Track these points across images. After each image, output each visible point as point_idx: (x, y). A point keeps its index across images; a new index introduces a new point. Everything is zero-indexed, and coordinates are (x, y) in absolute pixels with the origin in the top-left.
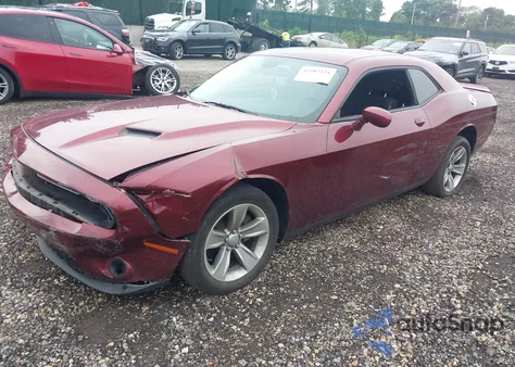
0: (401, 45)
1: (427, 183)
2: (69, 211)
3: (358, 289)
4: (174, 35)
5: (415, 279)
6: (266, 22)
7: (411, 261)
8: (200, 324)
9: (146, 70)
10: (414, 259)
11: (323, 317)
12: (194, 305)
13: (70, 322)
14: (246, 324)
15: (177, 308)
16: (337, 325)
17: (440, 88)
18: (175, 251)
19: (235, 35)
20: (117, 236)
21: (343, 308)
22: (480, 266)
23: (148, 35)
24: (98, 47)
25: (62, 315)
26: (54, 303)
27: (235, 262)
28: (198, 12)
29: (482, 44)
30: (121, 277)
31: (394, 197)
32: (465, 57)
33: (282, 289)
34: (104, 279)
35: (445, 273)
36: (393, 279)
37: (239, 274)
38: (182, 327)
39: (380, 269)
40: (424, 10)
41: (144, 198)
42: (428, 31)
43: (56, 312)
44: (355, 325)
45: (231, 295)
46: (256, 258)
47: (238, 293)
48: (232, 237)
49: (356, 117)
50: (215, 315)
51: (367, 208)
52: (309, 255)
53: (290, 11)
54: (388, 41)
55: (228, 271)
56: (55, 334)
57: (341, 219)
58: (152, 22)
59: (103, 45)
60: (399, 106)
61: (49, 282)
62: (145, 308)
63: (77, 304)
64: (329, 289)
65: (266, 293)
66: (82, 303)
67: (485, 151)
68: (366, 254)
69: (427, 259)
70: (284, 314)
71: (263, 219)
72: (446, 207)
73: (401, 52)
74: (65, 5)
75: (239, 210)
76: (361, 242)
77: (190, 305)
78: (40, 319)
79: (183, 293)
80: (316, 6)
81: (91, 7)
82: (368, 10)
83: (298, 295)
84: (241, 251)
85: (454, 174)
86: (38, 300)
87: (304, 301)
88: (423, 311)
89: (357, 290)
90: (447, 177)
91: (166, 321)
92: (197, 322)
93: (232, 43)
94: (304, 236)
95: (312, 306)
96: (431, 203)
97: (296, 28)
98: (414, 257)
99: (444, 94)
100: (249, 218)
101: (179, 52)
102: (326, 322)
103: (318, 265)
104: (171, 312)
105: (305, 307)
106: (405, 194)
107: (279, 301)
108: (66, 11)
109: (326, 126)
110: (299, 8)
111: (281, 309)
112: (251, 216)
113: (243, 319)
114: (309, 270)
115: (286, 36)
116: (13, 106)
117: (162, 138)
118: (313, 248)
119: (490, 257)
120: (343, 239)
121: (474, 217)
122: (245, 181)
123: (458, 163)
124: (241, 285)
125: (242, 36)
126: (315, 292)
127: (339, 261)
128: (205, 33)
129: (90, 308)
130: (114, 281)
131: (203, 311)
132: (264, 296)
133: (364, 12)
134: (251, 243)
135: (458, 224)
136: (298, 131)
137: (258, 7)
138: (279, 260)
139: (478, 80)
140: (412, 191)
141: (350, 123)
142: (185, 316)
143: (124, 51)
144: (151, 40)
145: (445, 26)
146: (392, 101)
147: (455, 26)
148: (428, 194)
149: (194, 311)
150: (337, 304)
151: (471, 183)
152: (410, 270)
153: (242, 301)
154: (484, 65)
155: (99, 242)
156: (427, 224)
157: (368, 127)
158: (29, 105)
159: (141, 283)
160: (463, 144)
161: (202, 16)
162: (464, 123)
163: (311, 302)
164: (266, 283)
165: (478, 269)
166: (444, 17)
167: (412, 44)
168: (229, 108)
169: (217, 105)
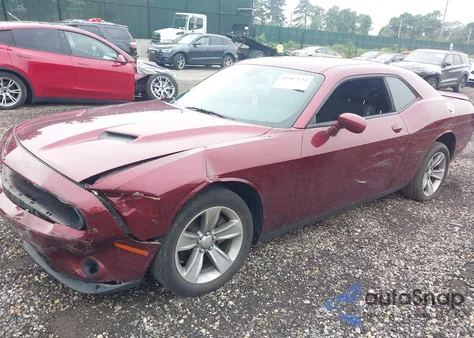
0: (388, 56)
1: (406, 187)
2: (43, 211)
3: (332, 293)
4: (177, 47)
5: (390, 284)
6: (262, 36)
7: (386, 266)
8: (170, 326)
9: (147, 78)
10: (389, 264)
11: (293, 322)
12: (166, 306)
13: (44, 320)
14: (215, 328)
15: (149, 308)
16: (307, 331)
17: (418, 96)
18: (146, 253)
19: (234, 47)
20: (87, 237)
21: (315, 313)
22: (458, 273)
23: (154, 47)
24: (105, 57)
25: (37, 312)
26: (32, 300)
27: (208, 263)
28: (200, 26)
29: (464, 56)
30: (95, 277)
31: (373, 200)
32: (448, 68)
33: (255, 292)
34: (78, 277)
35: (421, 279)
36: (368, 283)
37: (211, 276)
38: (152, 329)
39: (355, 273)
40: (411, 24)
41: (115, 200)
42: (413, 44)
43: (32, 309)
44: (326, 332)
45: (203, 297)
46: (229, 261)
47: (211, 295)
48: (205, 239)
49: (332, 123)
50: (186, 317)
51: (345, 210)
52: (285, 257)
53: (286, 26)
54: (375, 53)
55: (201, 273)
56: (27, 332)
57: (320, 222)
58: (159, 36)
59: (109, 56)
60: (377, 113)
61: (29, 279)
62: (118, 308)
63: (53, 302)
64: (302, 292)
65: (239, 296)
66: (57, 301)
67: (466, 157)
68: (342, 257)
69: (403, 264)
70: (254, 318)
71: (236, 221)
72: (425, 211)
73: (387, 63)
74: (80, 21)
75: (212, 212)
76: (338, 245)
77: (162, 306)
78: (15, 316)
79: (158, 293)
80: (309, 22)
81: (103, 22)
82: (358, 25)
83: (271, 299)
84: (215, 253)
85: (433, 179)
86: (16, 296)
87: (276, 306)
88: (396, 319)
89: (330, 295)
90: (426, 182)
91: (137, 322)
92: (167, 324)
93: (230, 54)
94: (281, 238)
95: (283, 310)
96: (410, 207)
97: (291, 42)
98: (390, 262)
99: (422, 101)
100: (223, 220)
101: (181, 63)
102: (296, 328)
103: (293, 268)
104: (143, 312)
105: (276, 311)
106: (384, 197)
107: (251, 305)
108: (81, 26)
109: (302, 131)
110: (294, 24)
111: (252, 313)
112: (225, 218)
113: (213, 322)
114: (285, 273)
115: (280, 48)
116: (25, 110)
117: (137, 142)
118: (289, 250)
119: (468, 263)
120: (320, 241)
121: (453, 222)
122: (217, 184)
123: (437, 168)
124: (213, 287)
125: (240, 49)
126: (288, 296)
127: (314, 264)
128: (205, 45)
129: (65, 306)
130: (87, 281)
131: (175, 312)
132: (237, 300)
133: (353, 27)
134: (224, 245)
135: (437, 228)
136: (273, 136)
137: (256, 23)
138: (255, 262)
139: (460, 89)
140: (391, 195)
141: (326, 129)
142: (156, 317)
143: (127, 61)
144: (156, 52)
145: (430, 39)
146: (370, 108)
147: (440, 39)
148: (407, 198)
149: (166, 312)
150: (309, 309)
151: (451, 188)
152: (386, 275)
153: (214, 304)
154: (466, 75)
155: (70, 242)
156: (405, 228)
157: (343, 132)
158: (40, 110)
159: (114, 283)
160: (442, 150)
161: (203, 31)
162: (443, 130)
163: (283, 307)
164: (239, 285)
165: (455, 275)
166: (428, 31)
167: (398, 56)
168: (209, 113)
169: (198, 110)
